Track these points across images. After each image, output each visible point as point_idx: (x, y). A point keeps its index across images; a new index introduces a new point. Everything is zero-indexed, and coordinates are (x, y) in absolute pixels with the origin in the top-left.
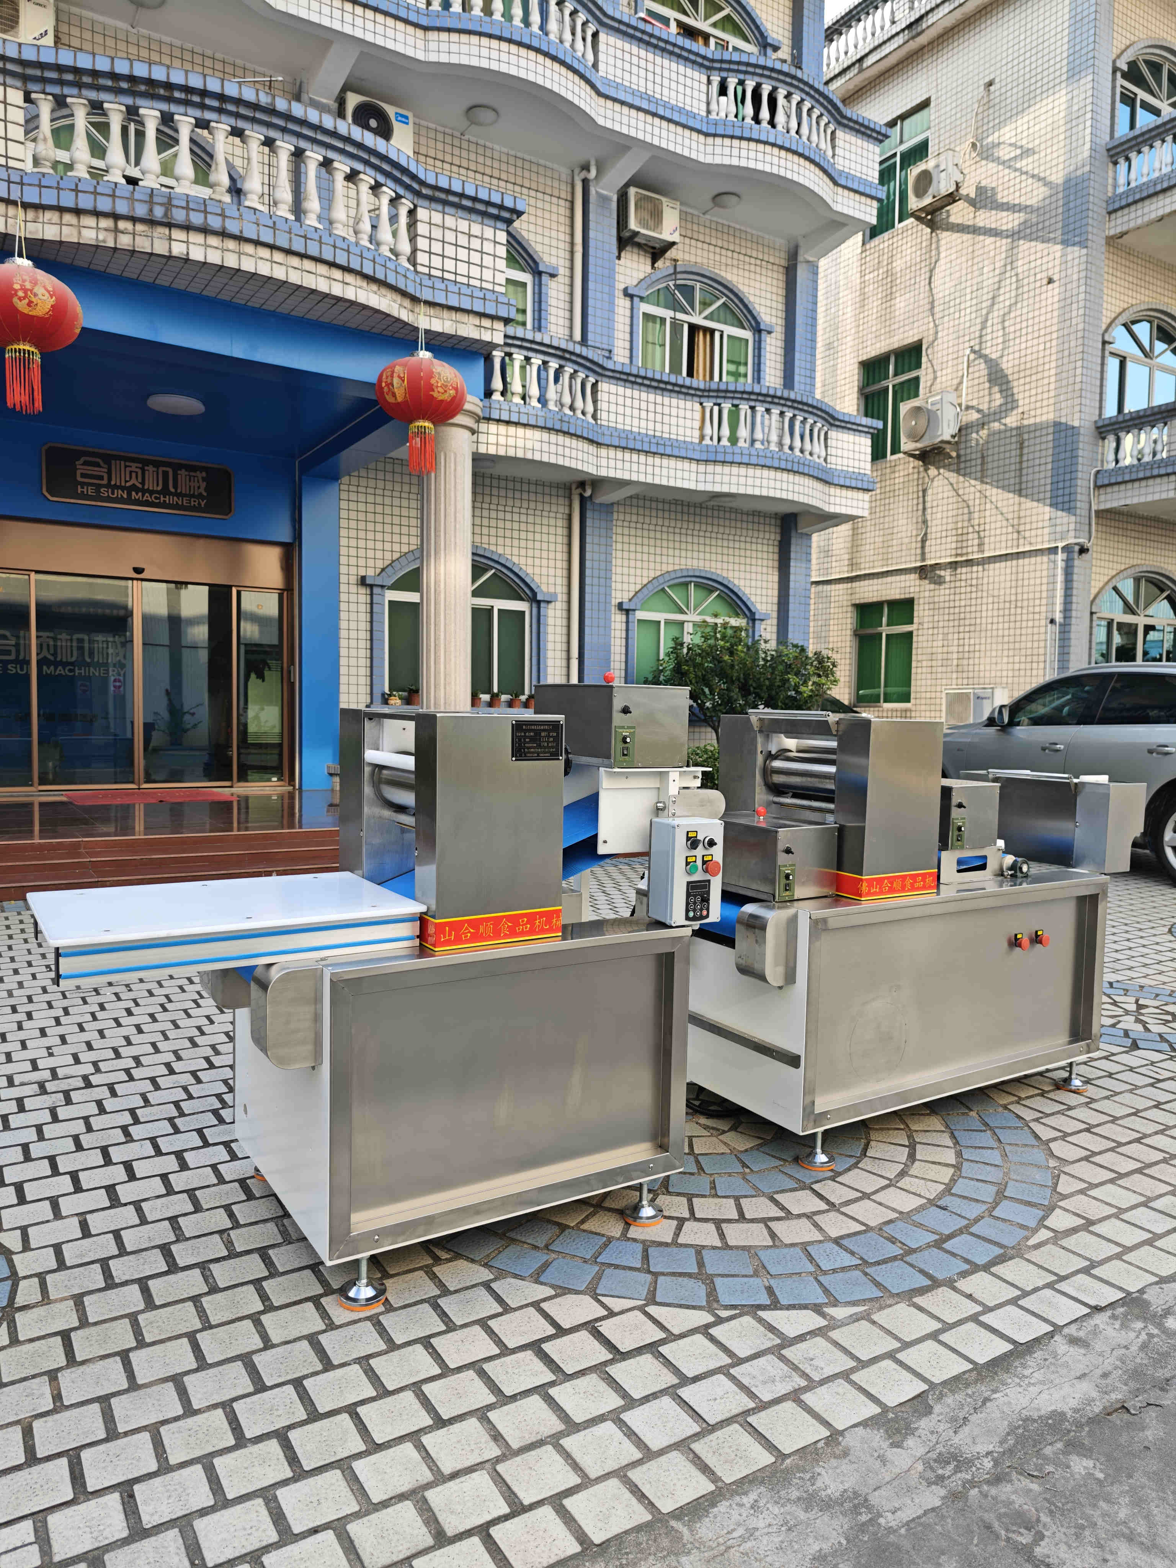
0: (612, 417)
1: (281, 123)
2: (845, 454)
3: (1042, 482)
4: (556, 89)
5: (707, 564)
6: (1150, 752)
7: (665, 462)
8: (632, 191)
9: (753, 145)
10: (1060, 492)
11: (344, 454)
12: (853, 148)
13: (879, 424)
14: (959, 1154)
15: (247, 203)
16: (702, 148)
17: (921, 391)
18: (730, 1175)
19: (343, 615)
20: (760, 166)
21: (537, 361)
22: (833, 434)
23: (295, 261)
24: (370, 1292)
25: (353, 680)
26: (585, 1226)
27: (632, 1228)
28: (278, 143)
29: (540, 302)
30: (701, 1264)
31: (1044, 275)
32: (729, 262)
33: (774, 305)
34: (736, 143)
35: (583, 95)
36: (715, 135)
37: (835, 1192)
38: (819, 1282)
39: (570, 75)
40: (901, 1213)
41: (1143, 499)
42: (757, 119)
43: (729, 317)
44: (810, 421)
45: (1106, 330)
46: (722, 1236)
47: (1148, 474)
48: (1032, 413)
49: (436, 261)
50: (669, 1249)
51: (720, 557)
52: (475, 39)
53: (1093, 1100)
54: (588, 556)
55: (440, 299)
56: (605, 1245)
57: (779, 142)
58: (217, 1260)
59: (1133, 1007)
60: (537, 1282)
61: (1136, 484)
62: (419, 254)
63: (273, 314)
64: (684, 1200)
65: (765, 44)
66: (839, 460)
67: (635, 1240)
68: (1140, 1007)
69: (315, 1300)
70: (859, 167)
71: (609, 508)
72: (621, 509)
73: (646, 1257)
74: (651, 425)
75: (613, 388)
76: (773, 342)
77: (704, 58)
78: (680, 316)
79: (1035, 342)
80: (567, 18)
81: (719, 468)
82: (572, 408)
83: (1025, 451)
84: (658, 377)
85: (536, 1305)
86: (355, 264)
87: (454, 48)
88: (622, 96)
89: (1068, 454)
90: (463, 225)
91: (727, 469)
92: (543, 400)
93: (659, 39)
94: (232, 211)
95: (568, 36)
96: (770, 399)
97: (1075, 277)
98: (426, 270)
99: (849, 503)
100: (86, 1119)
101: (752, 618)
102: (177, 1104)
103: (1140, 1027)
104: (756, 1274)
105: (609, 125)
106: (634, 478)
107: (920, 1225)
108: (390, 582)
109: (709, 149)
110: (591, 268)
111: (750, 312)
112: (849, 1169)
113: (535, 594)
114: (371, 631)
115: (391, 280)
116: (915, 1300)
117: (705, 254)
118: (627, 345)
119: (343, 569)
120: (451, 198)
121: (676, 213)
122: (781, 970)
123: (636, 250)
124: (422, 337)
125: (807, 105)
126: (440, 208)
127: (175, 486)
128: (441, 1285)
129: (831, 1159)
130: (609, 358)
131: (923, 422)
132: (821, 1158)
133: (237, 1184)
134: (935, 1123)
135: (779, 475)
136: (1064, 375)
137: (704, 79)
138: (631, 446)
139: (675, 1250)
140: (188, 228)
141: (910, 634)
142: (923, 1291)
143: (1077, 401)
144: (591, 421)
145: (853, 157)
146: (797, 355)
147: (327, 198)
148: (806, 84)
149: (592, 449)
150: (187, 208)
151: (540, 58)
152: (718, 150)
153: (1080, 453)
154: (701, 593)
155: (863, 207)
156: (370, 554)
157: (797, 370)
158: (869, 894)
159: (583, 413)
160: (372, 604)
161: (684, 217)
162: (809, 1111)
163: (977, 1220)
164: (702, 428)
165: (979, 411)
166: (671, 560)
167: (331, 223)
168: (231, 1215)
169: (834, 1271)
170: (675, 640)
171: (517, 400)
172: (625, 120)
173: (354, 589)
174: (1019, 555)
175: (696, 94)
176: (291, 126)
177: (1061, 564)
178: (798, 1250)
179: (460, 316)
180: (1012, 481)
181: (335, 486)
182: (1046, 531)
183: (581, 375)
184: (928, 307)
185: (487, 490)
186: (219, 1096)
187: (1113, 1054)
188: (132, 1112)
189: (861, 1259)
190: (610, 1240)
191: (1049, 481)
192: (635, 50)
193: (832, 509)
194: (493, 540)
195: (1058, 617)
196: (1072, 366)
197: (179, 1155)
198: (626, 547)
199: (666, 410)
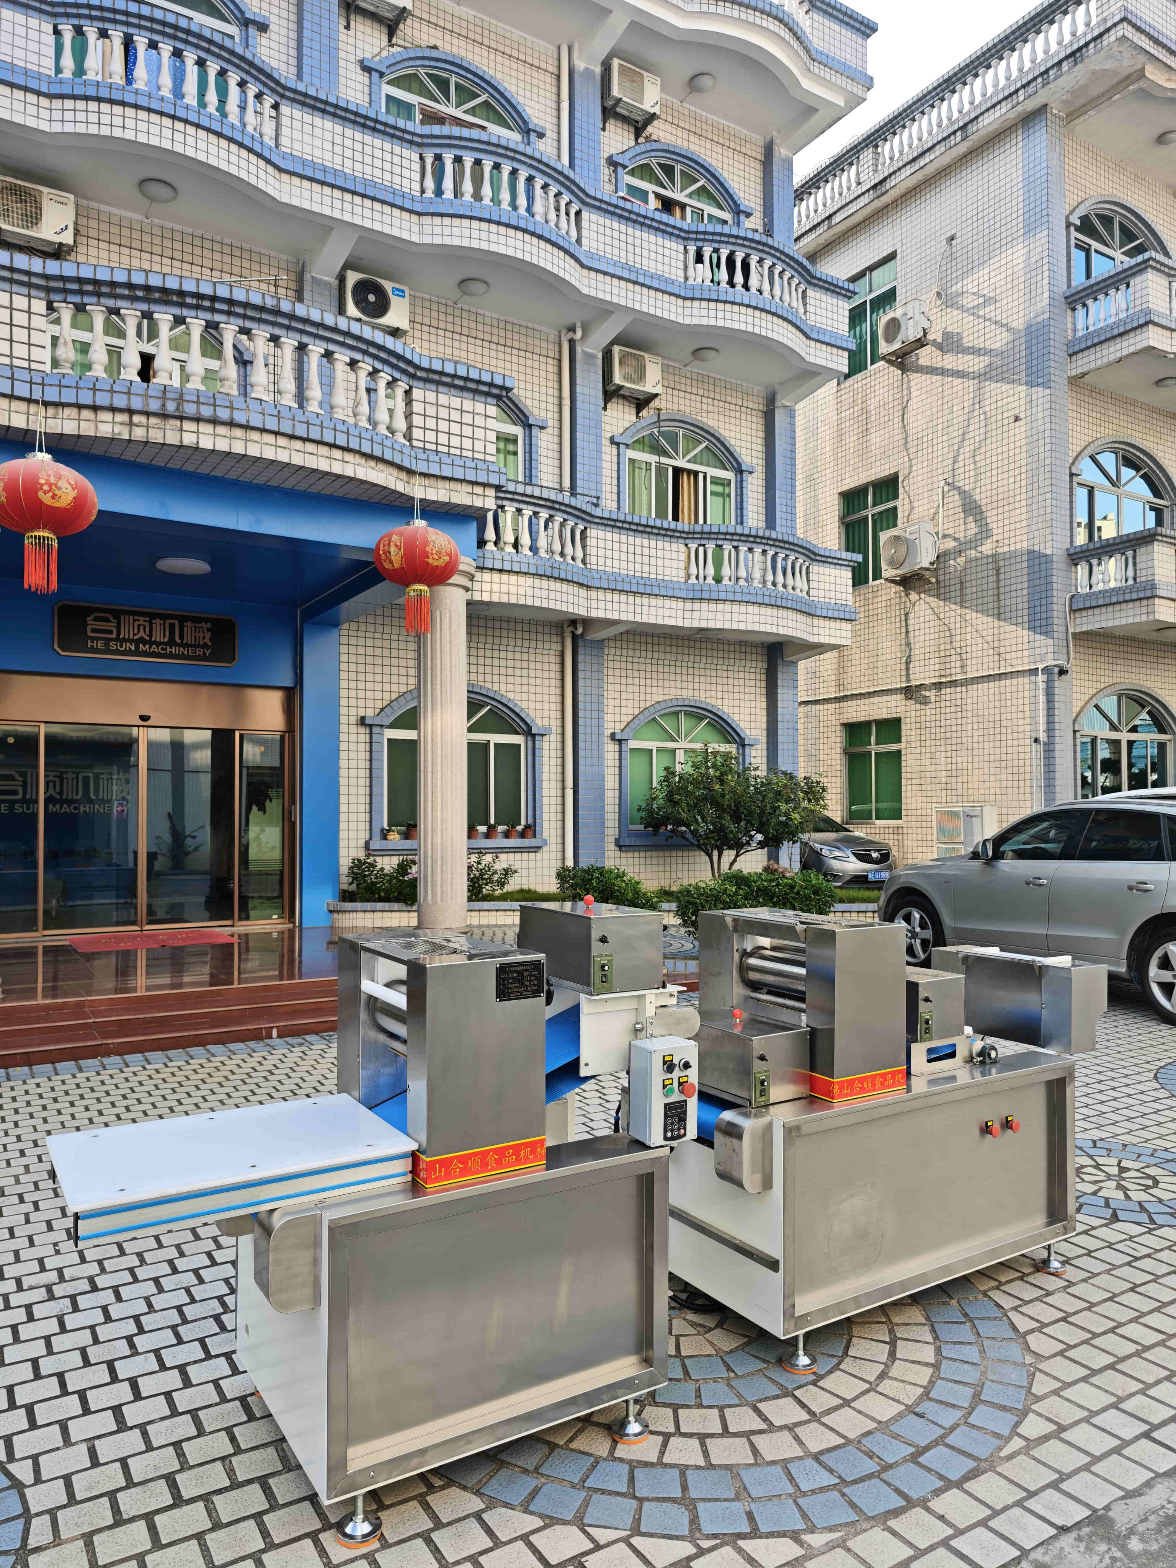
0: (601, 561)
1: (286, 322)
2: (827, 587)
3: (1020, 607)
4: (542, 264)
5: (696, 693)
6: (1131, 888)
7: (653, 601)
8: (616, 349)
9: (728, 307)
10: (1038, 616)
11: (345, 605)
12: (824, 305)
13: (859, 558)
14: (938, 1351)
15: (253, 395)
16: (680, 310)
17: (900, 520)
18: (715, 1380)
19: (343, 755)
20: (736, 326)
21: (528, 512)
22: (814, 568)
23: (298, 445)
24: (366, 1528)
25: (352, 817)
26: (573, 1445)
27: (620, 1446)
28: (283, 340)
29: (530, 453)
30: (685, 1487)
31: (1011, 413)
32: (710, 408)
33: (754, 446)
34: (712, 305)
35: (567, 267)
36: (692, 299)
37: (816, 1399)
38: (797, 1504)
39: (555, 251)
40: (880, 1422)
41: (1117, 623)
42: (731, 283)
43: (712, 460)
44: (792, 557)
45: (1073, 464)
46: (706, 1453)
47: (1121, 599)
48: (1007, 542)
49: (431, 436)
50: (654, 1470)
51: (708, 687)
52: (466, 222)
53: (1071, 1284)
54: (581, 690)
55: (434, 470)
56: (593, 1467)
57: (753, 304)
58: (219, 1492)
59: (1114, 1171)
60: (527, 1511)
61: (1110, 609)
62: (414, 430)
63: (277, 489)
64: (669, 1412)
65: (738, 211)
66: (821, 593)
67: (621, 1460)
68: (1123, 1170)
69: (313, 1536)
70: (830, 322)
71: (600, 644)
72: (612, 644)
73: (632, 1480)
74: (638, 567)
75: (601, 534)
76: (755, 481)
77: (681, 230)
78: (664, 460)
79: (1006, 475)
80: (552, 199)
81: (704, 606)
82: (562, 554)
83: (1002, 577)
84: (644, 522)
85: (525, 1537)
86: (354, 445)
87: (447, 230)
88: (604, 268)
89: (1043, 581)
90: (456, 402)
91: (712, 606)
92: (534, 549)
93: (638, 215)
94: (239, 403)
95: (552, 215)
96: (752, 539)
97: (1041, 415)
98: (421, 445)
99: (832, 632)
100: (92, 1328)
101: (742, 744)
102: (179, 1309)
103: (1120, 1195)
104: (737, 1498)
105: (593, 293)
106: (623, 617)
107: (897, 1437)
108: (387, 722)
109: (688, 312)
110: (579, 420)
111: (731, 454)
112: (830, 1372)
113: (530, 728)
114: (371, 769)
115: (388, 456)
116: (889, 1523)
117: (687, 402)
118: (615, 489)
119: (343, 711)
120: (444, 379)
121: (659, 368)
122: (758, 1177)
123: (621, 401)
124: (417, 506)
125: (778, 269)
126: (434, 387)
127: (181, 637)
128: (434, 1517)
129: (814, 1361)
130: (596, 505)
131: (902, 550)
132: (803, 1360)
133: (237, 1403)
134: (916, 1314)
135: (763, 610)
136: (1035, 506)
137: (681, 248)
138: (620, 587)
139: (659, 1470)
140: (198, 420)
141: (899, 752)
142: (896, 1513)
143: (1049, 530)
144: (581, 565)
145: (824, 313)
146: (778, 493)
147: (328, 386)
148: (777, 250)
149: (583, 592)
150: (198, 403)
151: (527, 237)
152: (696, 312)
153: (1055, 579)
154: (692, 721)
155: (835, 358)
156: (370, 695)
157: (778, 507)
158: (841, 1096)
159: (573, 559)
160: (371, 743)
161: (665, 369)
162: (789, 1313)
163: (953, 1428)
164: (687, 568)
165: (955, 539)
166: (661, 690)
167: (332, 408)
168: (233, 1439)
169: (813, 1492)
170: (667, 769)
171: (510, 549)
172: (608, 288)
173: (353, 729)
174: (1000, 676)
175: (673, 263)
176: (294, 324)
177: (1042, 686)
178: (778, 1469)
179: (454, 485)
180: (991, 606)
181: (336, 631)
182: (1026, 653)
183: (571, 523)
184: (902, 442)
185: (482, 631)
186: (220, 1299)
187: (1094, 1228)
188: (137, 1318)
189: (840, 1477)
190: (597, 1460)
191: (1026, 605)
192: (616, 225)
193: (816, 640)
194: (488, 678)
195: (1042, 737)
196: (1042, 497)
197: (182, 1369)
198: (617, 680)
199: (653, 552)
